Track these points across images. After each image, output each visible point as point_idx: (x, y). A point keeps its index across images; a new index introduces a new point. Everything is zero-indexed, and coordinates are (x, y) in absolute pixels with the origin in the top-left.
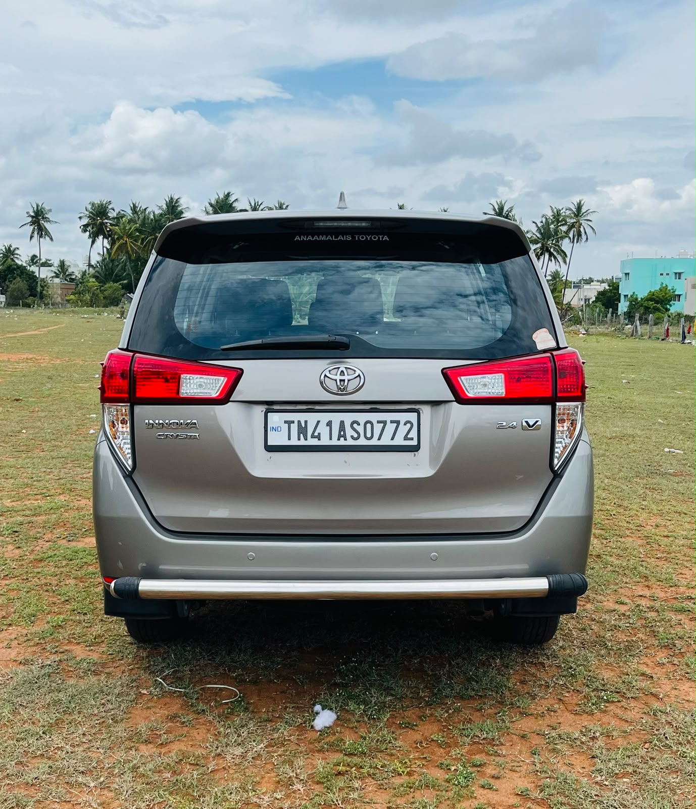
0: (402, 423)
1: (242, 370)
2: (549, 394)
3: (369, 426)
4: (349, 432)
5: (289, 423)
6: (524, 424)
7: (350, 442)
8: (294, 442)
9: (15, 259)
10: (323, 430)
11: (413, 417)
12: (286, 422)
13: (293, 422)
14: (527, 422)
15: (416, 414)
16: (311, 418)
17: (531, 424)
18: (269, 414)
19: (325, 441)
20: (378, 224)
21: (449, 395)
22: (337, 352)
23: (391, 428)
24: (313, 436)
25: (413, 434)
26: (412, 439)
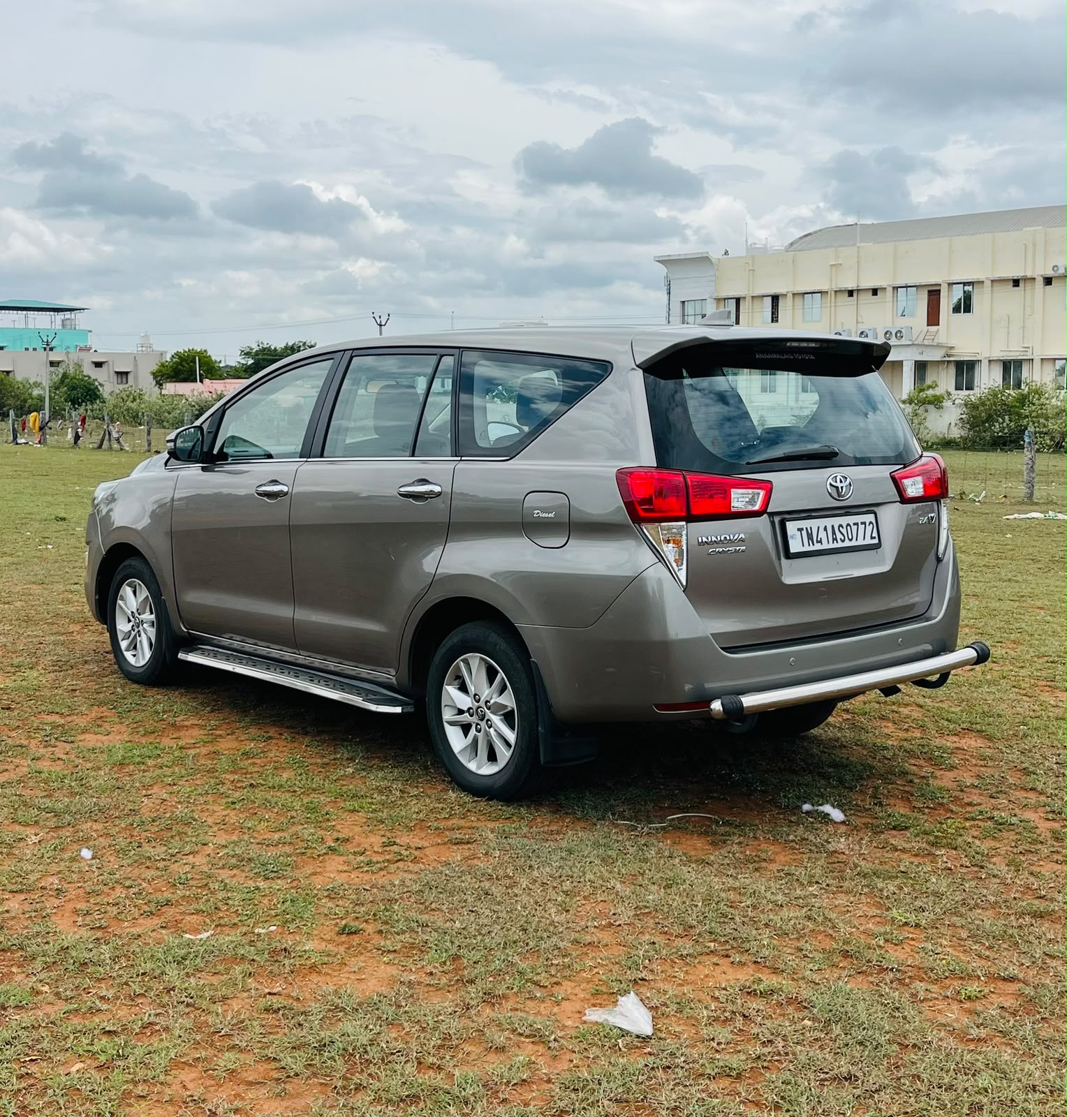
0: (867, 524)
1: (772, 482)
3: (849, 527)
4: (838, 535)
5: (800, 530)
7: (840, 545)
8: (807, 548)
10: (823, 535)
11: (871, 517)
12: (799, 530)
13: (803, 529)
15: (873, 515)
16: (813, 524)
18: (787, 523)
19: (826, 546)
20: (825, 345)
21: (895, 496)
23: (862, 527)
24: (817, 542)
25: (875, 534)
26: (875, 538)
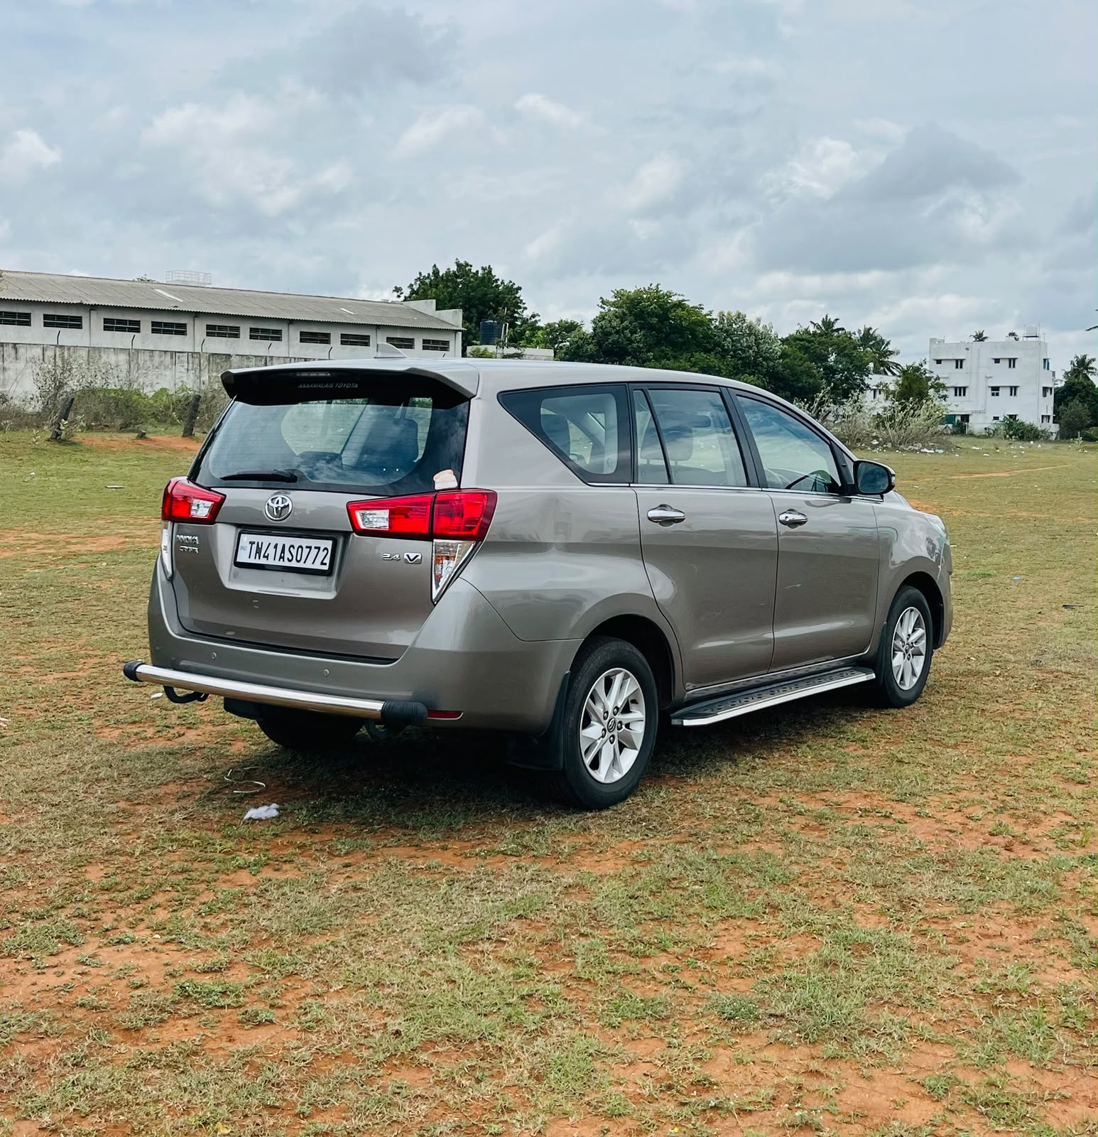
0: (322, 549)
1: (225, 496)
2: (425, 530)
3: (300, 549)
4: (287, 555)
5: (252, 543)
6: (406, 557)
7: (286, 564)
8: (252, 561)
9: (1089, 375)
10: (271, 551)
11: (329, 544)
12: (250, 542)
13: (254, 543)
14: (408, 556)
15: (331, 542)
16: (265, 540)
17: (412, 558)
18: (242, 535)
19: (271, 562)
22: (284, 484)
23: (314, 552)
24: (264, 557)
25: (327, 561)
26: (325, 564)
